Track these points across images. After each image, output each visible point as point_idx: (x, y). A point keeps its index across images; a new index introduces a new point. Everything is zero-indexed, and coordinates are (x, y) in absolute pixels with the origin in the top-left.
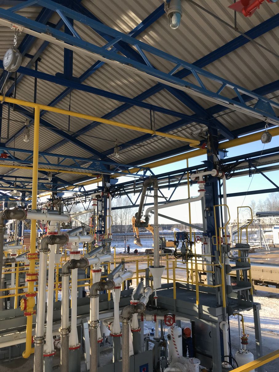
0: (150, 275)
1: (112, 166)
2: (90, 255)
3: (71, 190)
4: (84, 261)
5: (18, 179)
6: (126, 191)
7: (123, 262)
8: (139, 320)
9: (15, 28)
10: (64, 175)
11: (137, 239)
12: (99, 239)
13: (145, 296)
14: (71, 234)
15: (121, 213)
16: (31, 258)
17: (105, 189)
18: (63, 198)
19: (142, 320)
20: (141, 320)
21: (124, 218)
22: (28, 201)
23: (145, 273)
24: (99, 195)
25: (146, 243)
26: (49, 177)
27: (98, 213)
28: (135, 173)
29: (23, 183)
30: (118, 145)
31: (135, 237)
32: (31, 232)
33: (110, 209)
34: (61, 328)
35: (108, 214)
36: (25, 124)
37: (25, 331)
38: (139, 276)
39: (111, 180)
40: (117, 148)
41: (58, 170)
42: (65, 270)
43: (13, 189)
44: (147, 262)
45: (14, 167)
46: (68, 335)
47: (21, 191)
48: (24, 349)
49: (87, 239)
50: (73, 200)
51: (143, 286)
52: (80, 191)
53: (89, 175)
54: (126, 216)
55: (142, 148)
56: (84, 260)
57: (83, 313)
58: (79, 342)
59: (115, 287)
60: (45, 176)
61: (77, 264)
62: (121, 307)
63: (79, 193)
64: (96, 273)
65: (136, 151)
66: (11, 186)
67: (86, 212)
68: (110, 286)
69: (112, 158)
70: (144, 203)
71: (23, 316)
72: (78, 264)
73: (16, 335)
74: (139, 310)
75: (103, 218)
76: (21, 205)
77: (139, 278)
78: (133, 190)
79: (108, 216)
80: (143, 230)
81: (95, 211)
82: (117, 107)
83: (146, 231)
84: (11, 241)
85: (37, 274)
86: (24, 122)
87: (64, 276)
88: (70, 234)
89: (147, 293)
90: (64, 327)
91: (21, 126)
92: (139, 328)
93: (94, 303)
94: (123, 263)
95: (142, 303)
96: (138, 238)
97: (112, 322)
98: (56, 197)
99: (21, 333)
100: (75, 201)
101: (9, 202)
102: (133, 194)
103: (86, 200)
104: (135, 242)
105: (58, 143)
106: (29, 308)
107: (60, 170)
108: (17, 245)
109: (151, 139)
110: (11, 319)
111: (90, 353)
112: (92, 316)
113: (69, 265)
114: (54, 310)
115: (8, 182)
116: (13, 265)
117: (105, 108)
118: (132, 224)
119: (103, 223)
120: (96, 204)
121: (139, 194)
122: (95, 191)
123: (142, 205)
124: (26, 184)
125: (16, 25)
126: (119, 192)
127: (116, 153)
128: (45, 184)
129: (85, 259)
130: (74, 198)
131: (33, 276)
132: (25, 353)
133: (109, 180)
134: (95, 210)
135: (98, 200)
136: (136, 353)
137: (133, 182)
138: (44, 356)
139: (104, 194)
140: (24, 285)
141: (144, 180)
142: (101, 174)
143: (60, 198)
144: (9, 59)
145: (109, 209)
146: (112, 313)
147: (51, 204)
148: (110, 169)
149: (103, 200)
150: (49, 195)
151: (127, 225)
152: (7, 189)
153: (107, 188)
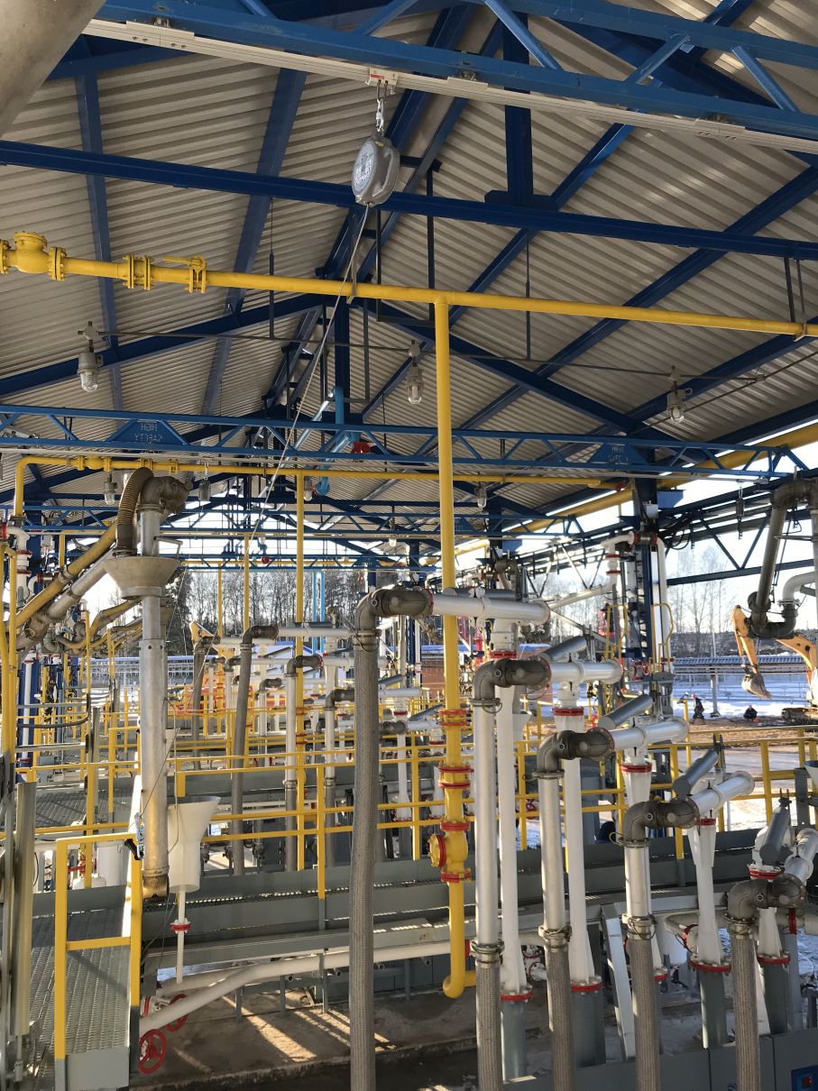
0: (810, 790)
1: (661, 450)
2: (616, 722)
3: (542, 531)
4: (599, 737)
5: (398, 509)
6: (711, 526)
7: (719, 744)
8: (781, 928)
9: (376, 80)
10: (520, 491)
11: (753, 676)
12: (633, 673)
13: (801, 854)
14: (555, 658)
15: (694, 594)
16: (450, 724)
17: (642, 523)
18: (518, 556)
19: (793, 930)
20: (787, 930)
21: (707, 611)
22: (426, 566)
23: (793, 782)
24: (626, 543)
25: (784, 688)
26: (479, 497)
27: (624, 597)
28: (741, 468)
29: (412, 518)
30: (679, 384)
31: (747, 670)
32: (444, 652)
33: (664, 583)
34: (545, 927)
35: (656, 600)
36: (410, 354)
37: (446, 922)
38: (775, 790)
39: (660, 495)
40: (676, 393)
41: (500, 475)
42: (547, 762)
43: (388, 536)
44: (796, 749)
45: (386, 476)
46: (565, 950)
47: (408, 541)
48: (447, 972)
49: (603, 673)
50: (548, 559)
51: (790, 823)
52: (566, 533)
53: (593, 484)
54: (711, 603)
55: (760, 384)
56: (598, 733)
57: (605, 890)
58: (596, 972)
59: (698, 821)
60: (468, 496)
61: (578, 745)
62: (720, 881)
63: (565, 540)
64: (636, 774)
65: (738, 397)
66: (383, 529)
67: (588, 593)
68: (685, 818)
69: (661, 428)
70: (778, 562)
71: (437, 880)
72: (584, 746)
73: (422, 932)
74: (784, 900)
75: (641, 611)
76: (408, 579)
77: (775, 796)
78: (735, 521)
79: (657, 605)
80: (769, 647)
81: (615, 592)
82: (669, 267)
83: (780, 651)
84: (389, 676)
85: (467, 769)
86: (407, 351)
87: (544, 778)
88: (552, 659)
89: (804, 846)
90: (554, 926)
91: (397, 362)
92: (782, 952)
93: (635, 864)
94: (718, 747)
95: (793, 878)
96: (755, 671)
97: (693, 926)
98: (500, 553)
99: (436, 927)
100: (555, 563)
101: (378, 571)
102: (737, 533)
103: (585, 558)
104: (746, 685)
105: (498, 399)
106: (452, 862)
107: (509, 474)
108: (408, 686)
109: (789, 354)
110: (407, 886)
111: (635, 1010)
112: (632, 902)
113: (556, 746)
114: (519, 874)
115: (374, 519)
116: (401, 739)
117: (633, 275)
118: (731, 628)
119: (643, 626)
120: (619, 569)
121: (755, 532)
122: (612, 531)
123: (769, 570)
124: (419, 521)
125: (380, 72)
126: (688, 531)
127: (672, 409)
128: (468, 519)
129: (602, 731)
130: (551, 555)
131: (457, 775)
132: (449, 982)
133: (656, 496)
134: (614, 586)
135: (623, 558)
136: (777, 1028)
137: (733, 495)
138: (501, 999)
139: (642, 538)
140: (430, 797)
141: (772, 486)
142: (627, 479)
143: (513, 554)
144: (367, 169)
145: (659, 583)
146: (692, 898)
147: (488, 572)
148: (656, 460)
149: (639, 557)
150: (480, 548)
151: (717, 632)
152: (371, 536)
153: (650, 520)
